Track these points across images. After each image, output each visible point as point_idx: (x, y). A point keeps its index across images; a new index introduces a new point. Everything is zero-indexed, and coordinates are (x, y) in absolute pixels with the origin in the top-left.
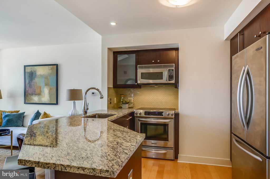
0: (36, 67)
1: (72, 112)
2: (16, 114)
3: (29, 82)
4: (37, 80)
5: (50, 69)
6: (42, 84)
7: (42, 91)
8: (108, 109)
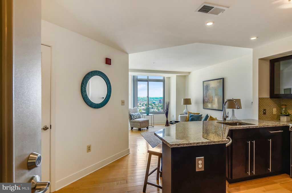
0: (209, 82)
1: (231, 118)
2: (197, 116)
3: (206, 93)
4: (210, 91)
5: (218, 82)
6: (214, 95)
7: (213, 100)
8: (259, 119)
